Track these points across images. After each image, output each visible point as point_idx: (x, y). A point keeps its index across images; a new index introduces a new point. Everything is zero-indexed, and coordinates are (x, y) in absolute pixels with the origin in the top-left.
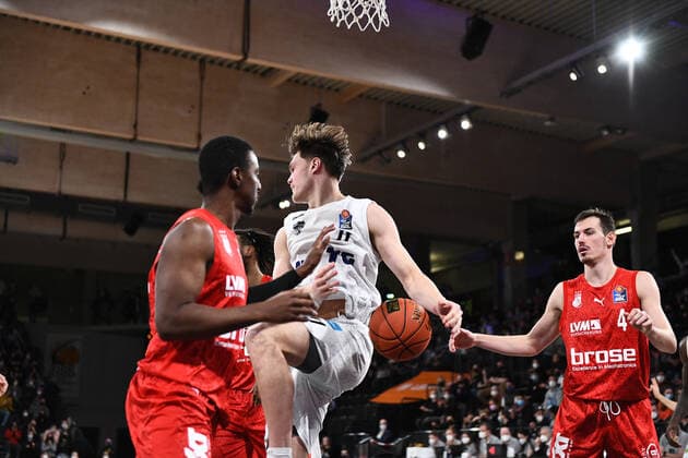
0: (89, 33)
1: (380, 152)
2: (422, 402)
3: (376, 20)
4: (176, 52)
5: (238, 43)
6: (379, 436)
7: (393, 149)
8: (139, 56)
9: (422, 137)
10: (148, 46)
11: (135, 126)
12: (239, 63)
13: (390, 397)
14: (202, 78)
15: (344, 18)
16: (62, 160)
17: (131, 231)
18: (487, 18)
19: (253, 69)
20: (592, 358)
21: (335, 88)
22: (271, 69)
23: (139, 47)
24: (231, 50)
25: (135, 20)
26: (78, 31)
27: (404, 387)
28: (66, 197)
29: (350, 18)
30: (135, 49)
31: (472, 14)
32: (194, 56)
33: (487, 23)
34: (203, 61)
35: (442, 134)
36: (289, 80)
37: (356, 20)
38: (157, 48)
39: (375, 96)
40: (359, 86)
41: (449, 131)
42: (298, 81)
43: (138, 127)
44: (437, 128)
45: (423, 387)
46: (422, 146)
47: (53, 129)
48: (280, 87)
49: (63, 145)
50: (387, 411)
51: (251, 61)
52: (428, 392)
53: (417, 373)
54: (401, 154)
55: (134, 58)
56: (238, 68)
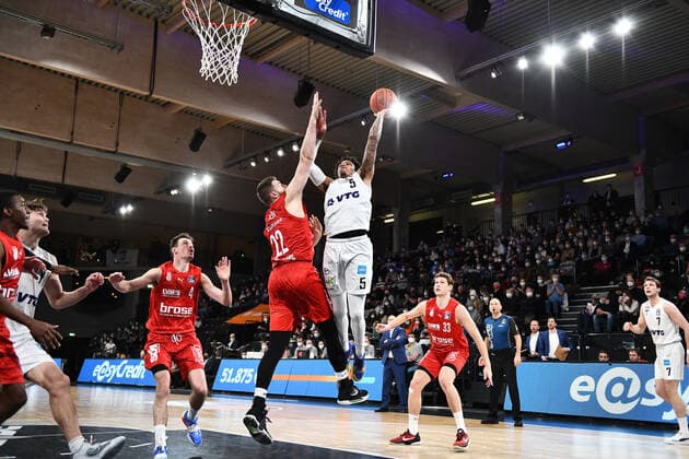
0: (41, 68)
1: (240, 162)
2: (259, 324)
3: (230, 78)
4: (104, 86)
5: (147, 85)
6: (230, 344)
7: (248, 160)
8: (77, 88)
9: (267, 154)
10: (84, 80)
11: (72, 133)
12: (147, 96)
13: (238, 320)
14: (121, 105)
15: (211, 75)
16: (18, 154)
17: (66, 204)
18: (311, 82)
19: (156, 102)
20: (172, 310)
21: (212, 118)
22: (169, 103)
23: (78, 81)
24: (142, 88)
25: (75, 62)
26: (34, 66)
27: (247, 314)
28: (21, 179)
29: (215, 75)
30: (74, 82)
31: (302, 78)
32: (116, 90)
33: (311, 85)
34: (122, 93)
35: (280, 153)
36: (181, 111)
37: (218, 77)
38: (90, 82)
39: (236, 126)
40: (228, 118)
41: (284, 151)
42: (187, 111)
43: (75, 135)
44: (277, 148)
45: (260, 314)
46: (266, 160)
47: (13, 132)
48: (174, 114)
49: (19, 143)
50: (236, 328)
51: (155, 96)
52: (263, 317)
53: (257, 305)
54: (253, 164)
55: (73, 88)
56: (146, 100)
